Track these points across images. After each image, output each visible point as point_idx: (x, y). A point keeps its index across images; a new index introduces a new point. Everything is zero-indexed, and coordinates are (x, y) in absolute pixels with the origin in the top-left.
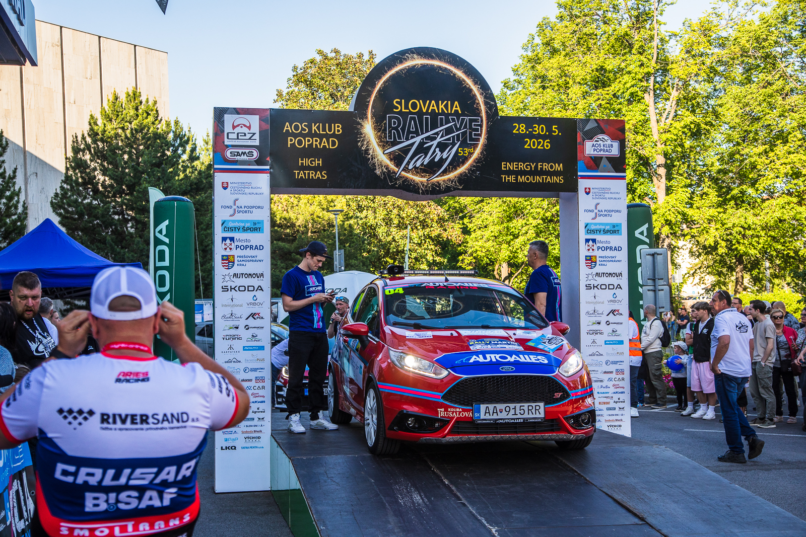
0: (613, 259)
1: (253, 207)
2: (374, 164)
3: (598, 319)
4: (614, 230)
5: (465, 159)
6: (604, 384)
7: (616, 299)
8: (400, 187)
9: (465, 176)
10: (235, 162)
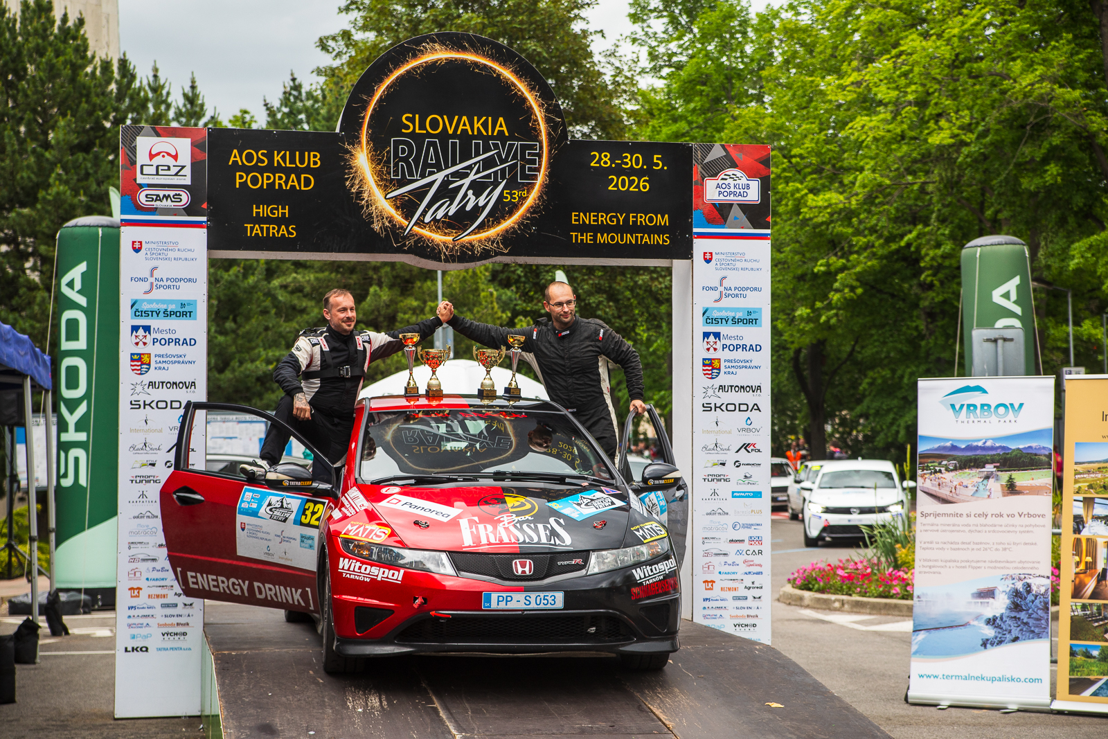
0: (748, 364)
1: (180, 280)
2: (370, 214)
3: (722, 458)
4: (750, 320)
5: (513, 208)
6: (729, 559)
7: (751, 427)
8: (411, 251)
9: (512, 233)
10: (153, 211)
